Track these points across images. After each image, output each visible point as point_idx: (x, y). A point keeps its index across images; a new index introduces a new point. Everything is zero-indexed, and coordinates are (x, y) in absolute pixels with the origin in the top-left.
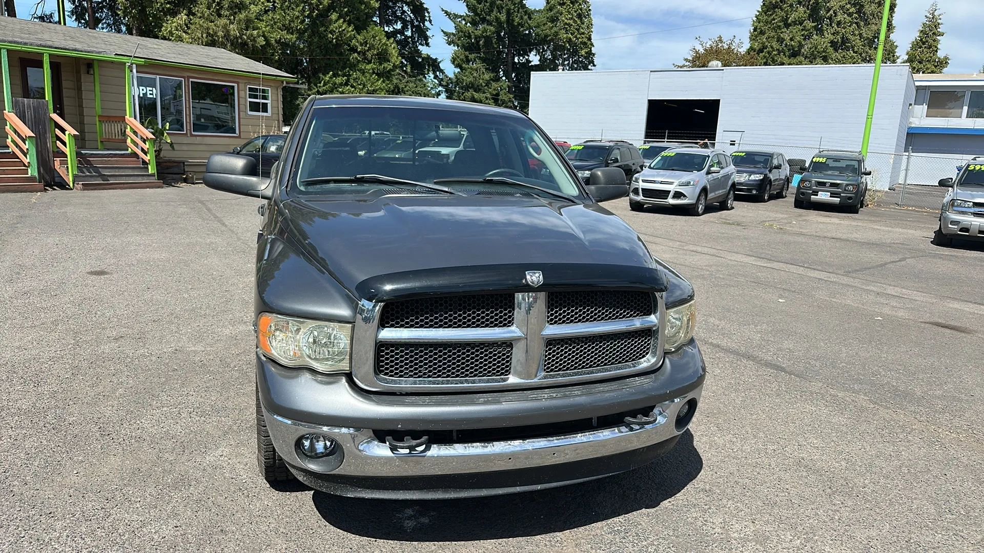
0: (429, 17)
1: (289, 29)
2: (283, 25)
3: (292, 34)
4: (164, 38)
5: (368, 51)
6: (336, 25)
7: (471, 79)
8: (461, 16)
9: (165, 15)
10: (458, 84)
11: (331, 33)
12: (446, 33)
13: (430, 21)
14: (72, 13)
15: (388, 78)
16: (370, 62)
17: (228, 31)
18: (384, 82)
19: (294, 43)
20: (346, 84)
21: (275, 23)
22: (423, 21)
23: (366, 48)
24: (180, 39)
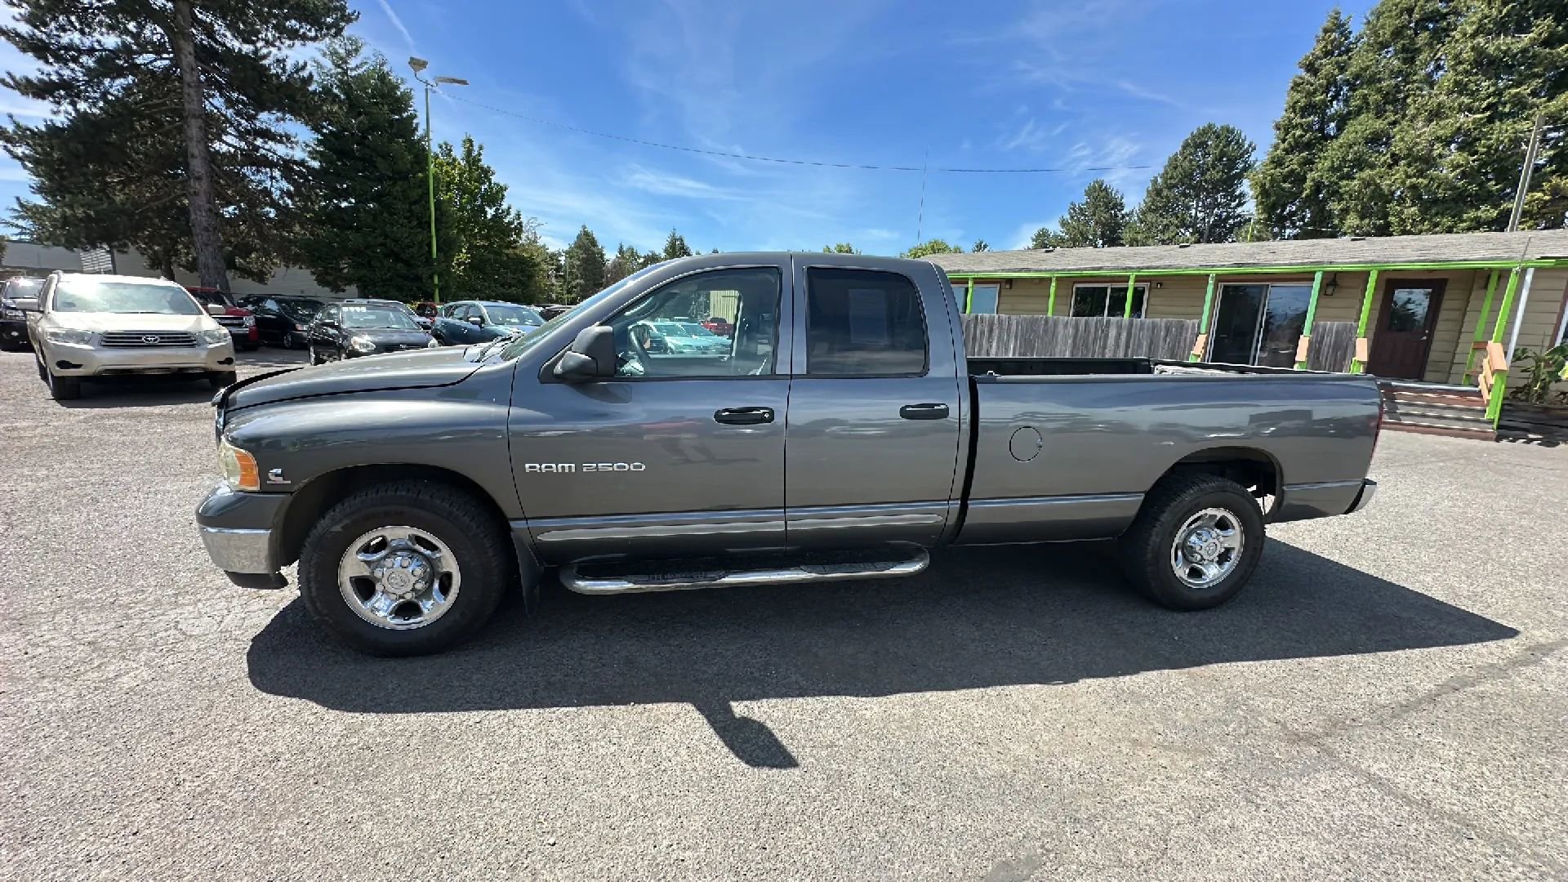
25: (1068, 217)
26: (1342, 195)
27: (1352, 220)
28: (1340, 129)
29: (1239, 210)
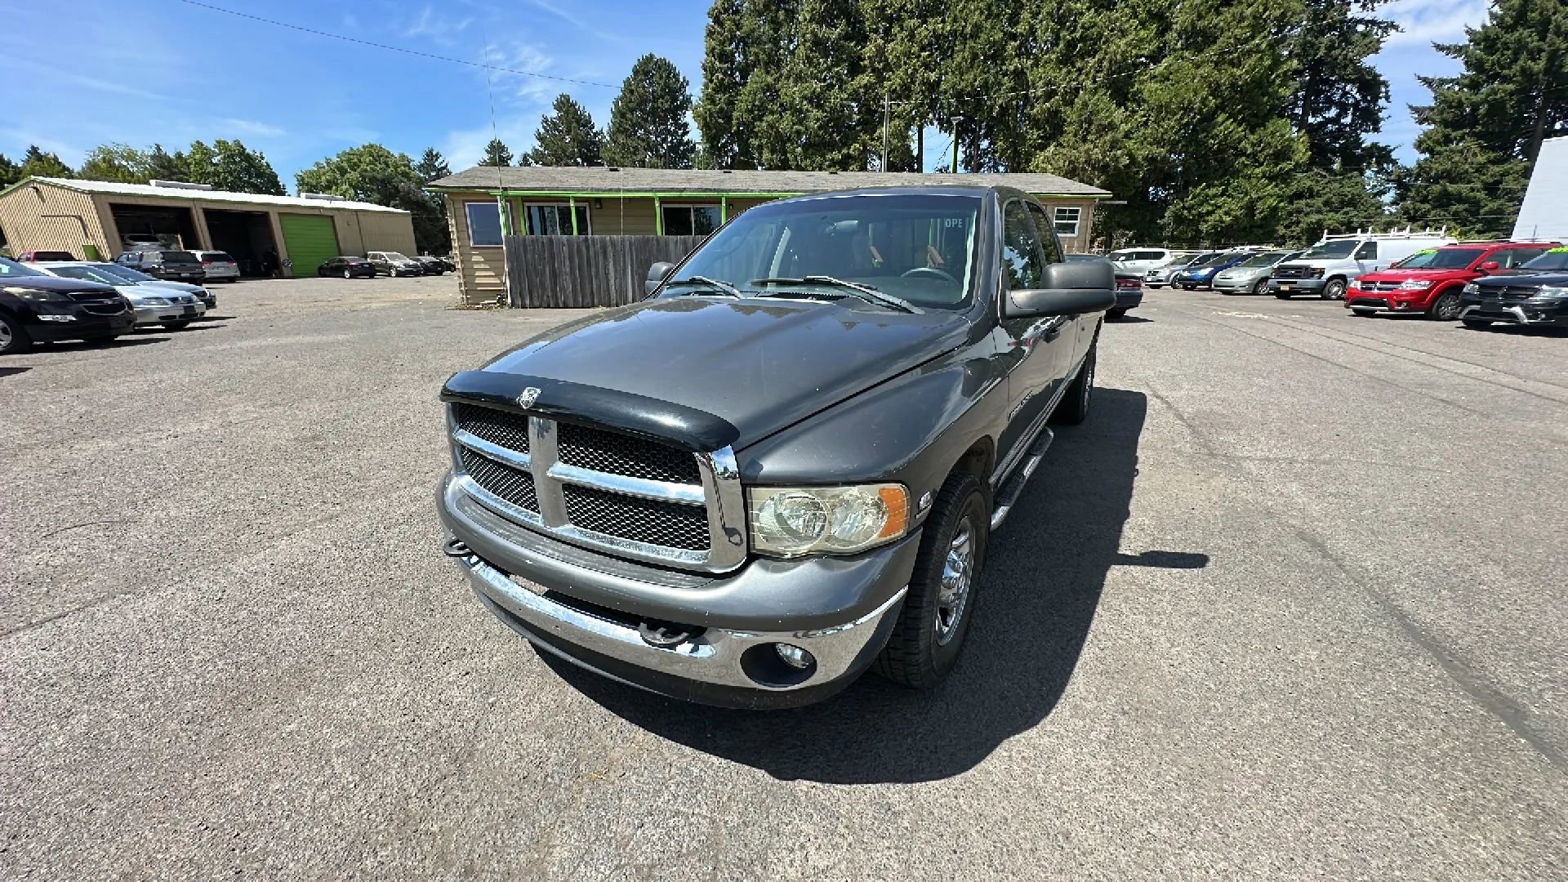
0: (1387, 92)
1: (1158, 142)
2: (1155, 140)
3: (1163, 147)
4: (1031, 172)
5: (1260, 151)
6: (1222, 128)
7: (1449, 165)
8: (1452, 81)
9: (1036, 150)
10: (1420, 176)
11: (1212, 138)
12: (1416, 110)
13: (1387, 98)
14: (962, 162)
15: (1284, 181)
16: (1261, 164)
17: (1090, 156)
18: (1276, 186)
19: (1165, 157)
20: (1222, 195)
21: (1145, 139)
22: (1376, 98)
23: (1259, 149)
24: (1045, 171)
25: (542, 131)
26: (757, 133)
27: (766, 155)
28: (744, 77)
29: (685, 139)
